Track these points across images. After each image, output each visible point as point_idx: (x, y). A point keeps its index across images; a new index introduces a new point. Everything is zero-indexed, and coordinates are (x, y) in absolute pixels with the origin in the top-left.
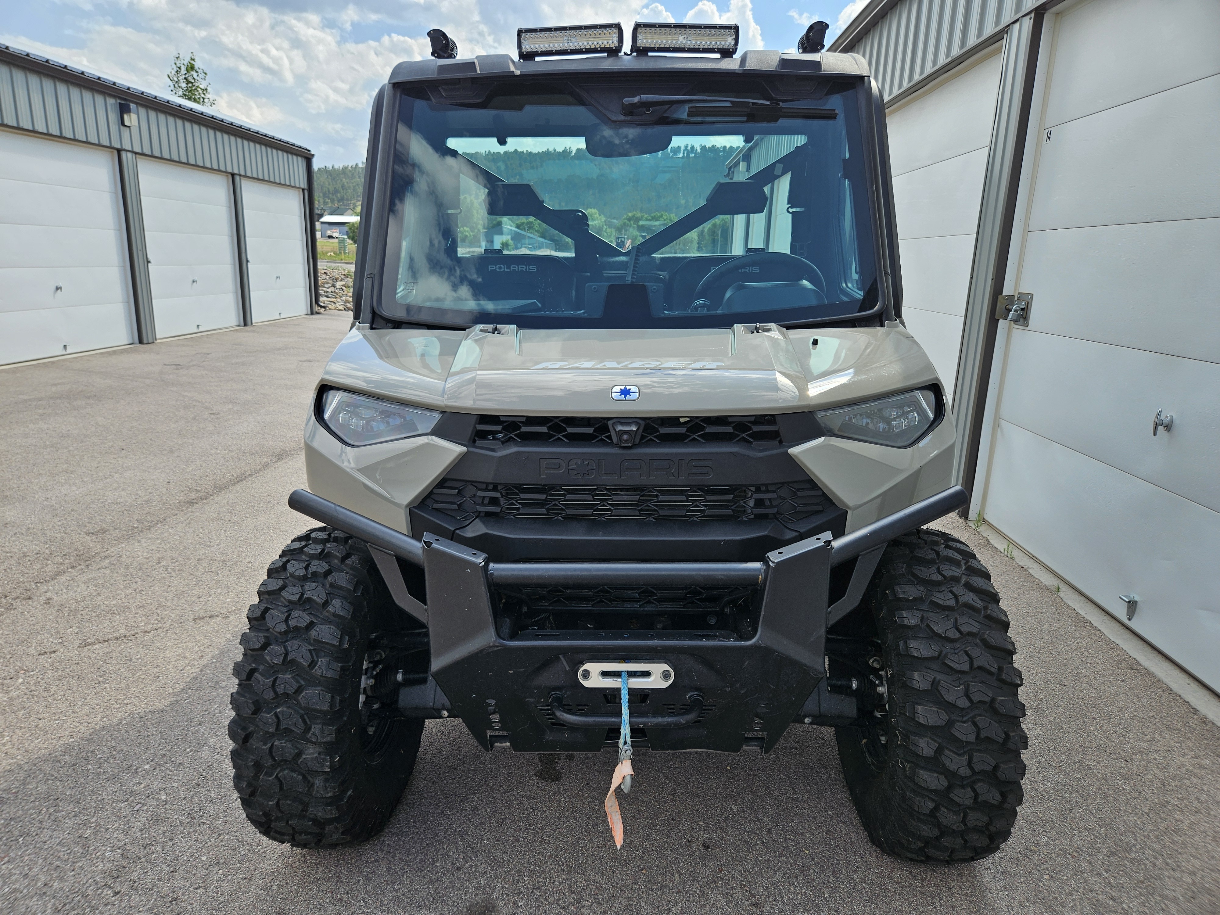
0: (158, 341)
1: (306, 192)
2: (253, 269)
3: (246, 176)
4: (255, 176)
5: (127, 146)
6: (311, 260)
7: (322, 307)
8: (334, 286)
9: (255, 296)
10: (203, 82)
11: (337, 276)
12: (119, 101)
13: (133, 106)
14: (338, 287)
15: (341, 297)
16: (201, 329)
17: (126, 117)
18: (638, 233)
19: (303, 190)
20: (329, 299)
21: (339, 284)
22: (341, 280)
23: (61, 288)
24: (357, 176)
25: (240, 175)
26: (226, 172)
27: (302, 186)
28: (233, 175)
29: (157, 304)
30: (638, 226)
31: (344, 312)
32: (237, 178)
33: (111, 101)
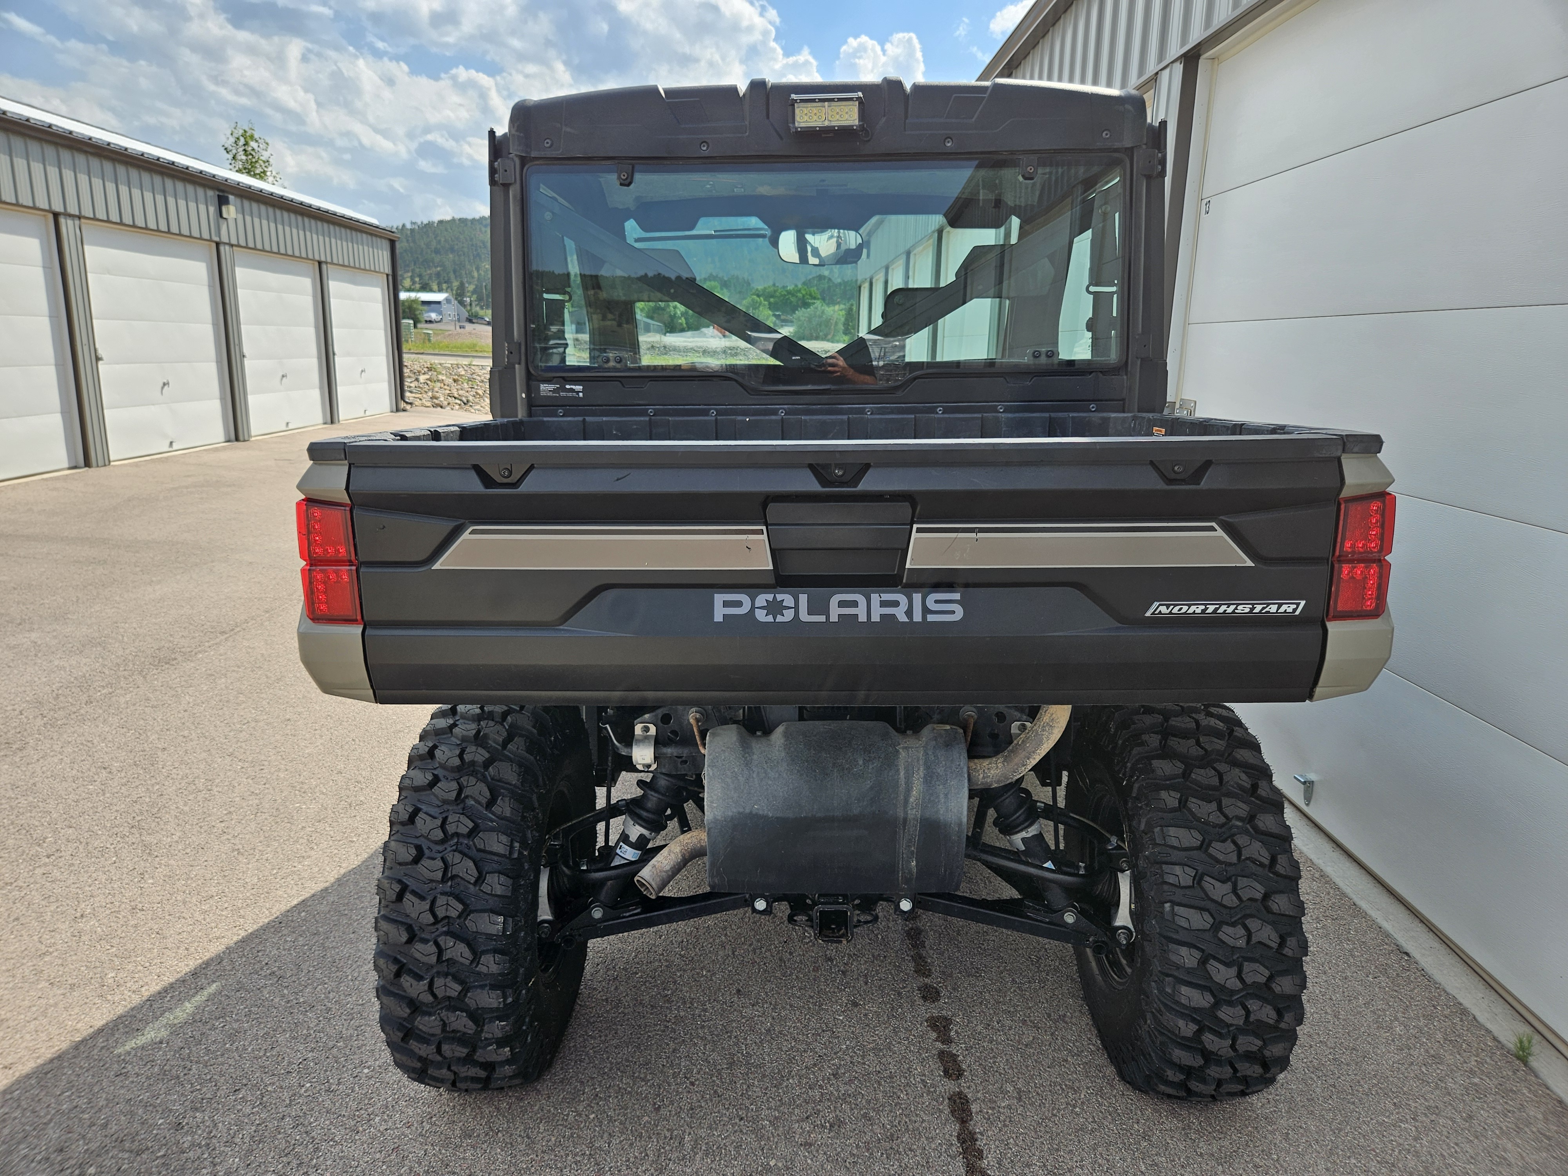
0: (253, 439)
1: (390, 278)
2: (339, 362)
3: (332, 263)
4: (341, 262)
5: (225, 239)
6: (396, 352)
7: (407, 403)
8: (417, 380)
9: (342, 391)
10: (264, 153)
11: (419, 369)
12: (217, 193)
13: (231, 198)
14: (422, 381)
15: (426, 392)
16: (291, 427)
17: (224, 209)
18: (771, 313)
19: (387, 275)
20: (414, 395)
21: (422, 378)
22: (424, 374)
23: (168, 384)
24: (405, 240)
25: (326, 263)
26: (313, 260)
27: (387, 271)
28: (320, 263)
29: (251, 399)
30: (770, 304)
31: (432, 409)
32: (324, 266)
33: (210, 193)
